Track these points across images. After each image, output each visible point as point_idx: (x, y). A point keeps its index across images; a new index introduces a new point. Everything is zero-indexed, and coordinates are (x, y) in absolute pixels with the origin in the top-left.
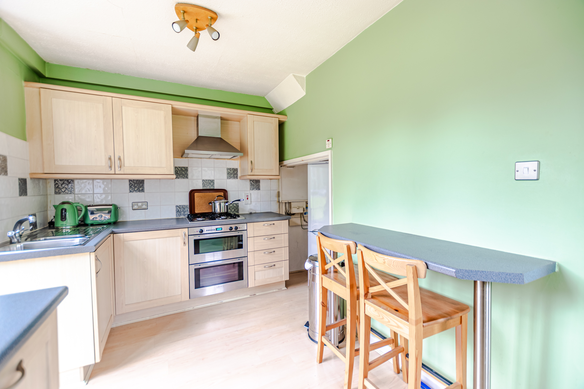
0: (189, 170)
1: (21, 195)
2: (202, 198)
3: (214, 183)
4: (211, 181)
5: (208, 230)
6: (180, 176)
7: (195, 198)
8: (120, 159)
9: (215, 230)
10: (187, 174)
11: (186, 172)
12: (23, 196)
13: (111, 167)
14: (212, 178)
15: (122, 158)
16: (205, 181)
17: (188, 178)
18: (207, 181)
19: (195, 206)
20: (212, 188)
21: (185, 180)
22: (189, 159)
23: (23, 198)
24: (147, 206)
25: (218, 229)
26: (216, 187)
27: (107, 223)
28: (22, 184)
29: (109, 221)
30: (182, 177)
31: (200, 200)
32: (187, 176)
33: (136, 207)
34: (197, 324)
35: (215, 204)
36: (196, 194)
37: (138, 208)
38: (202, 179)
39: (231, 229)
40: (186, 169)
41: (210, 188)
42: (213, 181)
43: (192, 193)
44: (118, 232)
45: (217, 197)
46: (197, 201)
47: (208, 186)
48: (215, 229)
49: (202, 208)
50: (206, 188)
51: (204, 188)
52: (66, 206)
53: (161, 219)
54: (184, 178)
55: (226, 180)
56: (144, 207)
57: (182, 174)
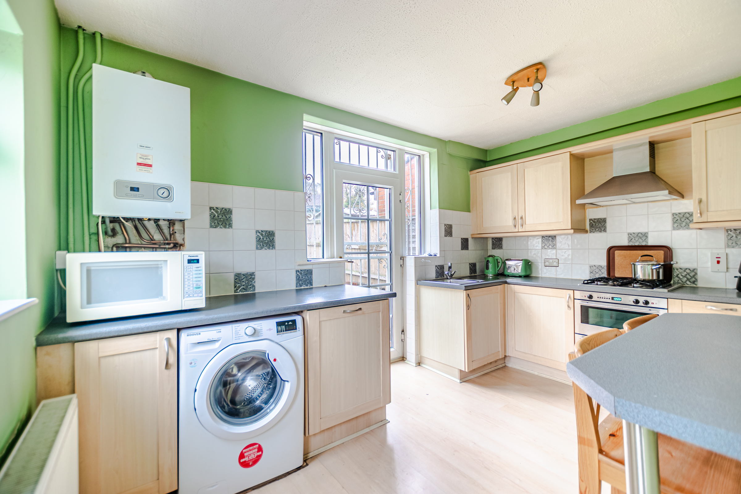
0: (608, 221)
1: (462, 249)
2: (625, 257)
3: (647, 237)
4: (641, 234)
5: (599, 297)
6: (595, 230)
7: (615, 257)
8: (522, 218)
9: (609, 299)
10: (605, 227)
11: (604, 225)
12: (465, 250)
13: (515, 226)
14: (642, 230)
15: (524, 217)
16: (632, 235)
17: (606, 231)
18: (636, 235)
19: (616, 268)
20: (644, 244)
21: (603, 234)
22: (608, 207)
23: (465, 252)
24: (558, 263)
25: (616, 299)
26: (651, 243)
27: (518, 276)
28: (464, 242)
29: (520, 274)
30: (598, 230)
31: (623, 260)
32: (605, 229)
33: (547, 264)
34: (568, 399)
35: (635, 266)
36: (617, 253)
37: (549, 265)
38: (627, 232)
39: (637, 302)
40: (604, 221)
41: (640, 245)
42: (645, 235)
43: (611, 251)
44: (511, 283)
45: (641, 256)
46: (617, 261)
47: (637, 241)
48: (611, 298)
49: (625, 271)
50: (633, 245)
51: (631, 244)
52: (490, 259)
53: (572, 279)
54: (600, 232)
55: (671, 232)
56: (555, 264)
57: (598, 227)
